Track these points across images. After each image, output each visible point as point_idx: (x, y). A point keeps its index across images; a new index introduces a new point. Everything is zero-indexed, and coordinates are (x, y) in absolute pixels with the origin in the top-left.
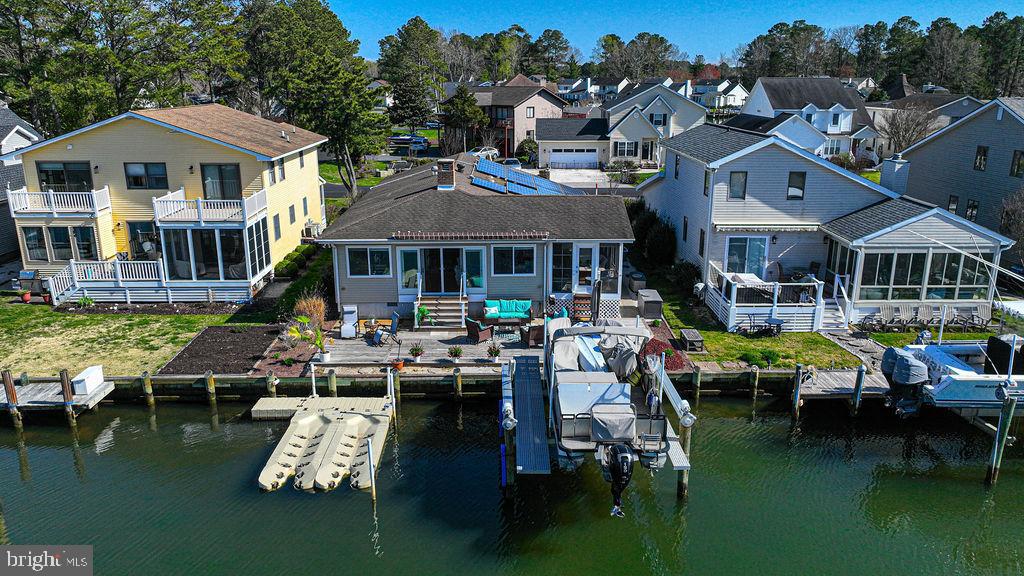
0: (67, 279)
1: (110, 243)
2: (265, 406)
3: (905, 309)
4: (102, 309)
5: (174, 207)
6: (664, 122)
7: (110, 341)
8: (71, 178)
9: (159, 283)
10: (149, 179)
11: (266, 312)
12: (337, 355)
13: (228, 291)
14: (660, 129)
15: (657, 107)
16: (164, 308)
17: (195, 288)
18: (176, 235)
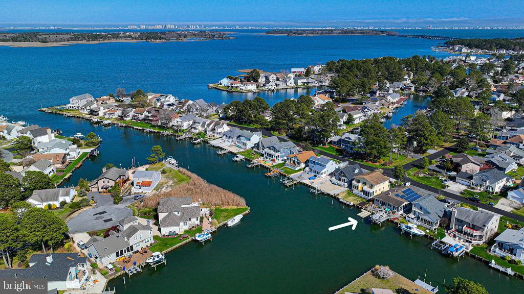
0: (355, 191)
1: (360, 189)
2: (362, 210)
3: (424, 225)
4: (356, 195)
5: (366, 188)
6: (486, 181)
7: (355, 200)
8: (358, 181)
9: (361, 194)
10: (365, 184)
11: (369, 201)
12: (369, 208)
13: (366, 197)
14: (484, 183)
15: (484, 178)
16: (361, 197)
17: (365, 196)
18: (364, 191)
